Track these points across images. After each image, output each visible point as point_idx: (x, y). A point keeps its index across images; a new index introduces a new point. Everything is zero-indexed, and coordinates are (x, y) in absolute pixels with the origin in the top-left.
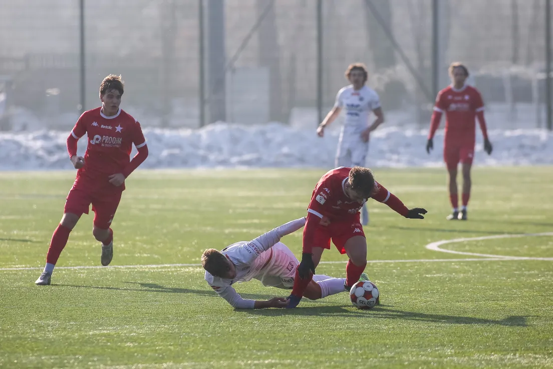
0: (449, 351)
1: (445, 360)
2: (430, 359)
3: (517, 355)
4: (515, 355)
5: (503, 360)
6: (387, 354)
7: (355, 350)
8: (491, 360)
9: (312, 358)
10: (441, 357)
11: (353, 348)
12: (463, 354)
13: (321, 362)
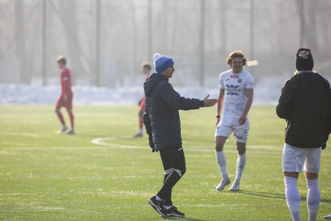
0: (100, 190)
1: (98, 193)
2: (92, 193)
3: (132, 192)
4: (131, 191)
5: (125, 194)
6: (72, 191)
7: (57, 189)
8: (119, 194)
9: (37, 192)
10: (97, 192)
11: (56, 188)
12: (107, 191)
13: (41, 194)
